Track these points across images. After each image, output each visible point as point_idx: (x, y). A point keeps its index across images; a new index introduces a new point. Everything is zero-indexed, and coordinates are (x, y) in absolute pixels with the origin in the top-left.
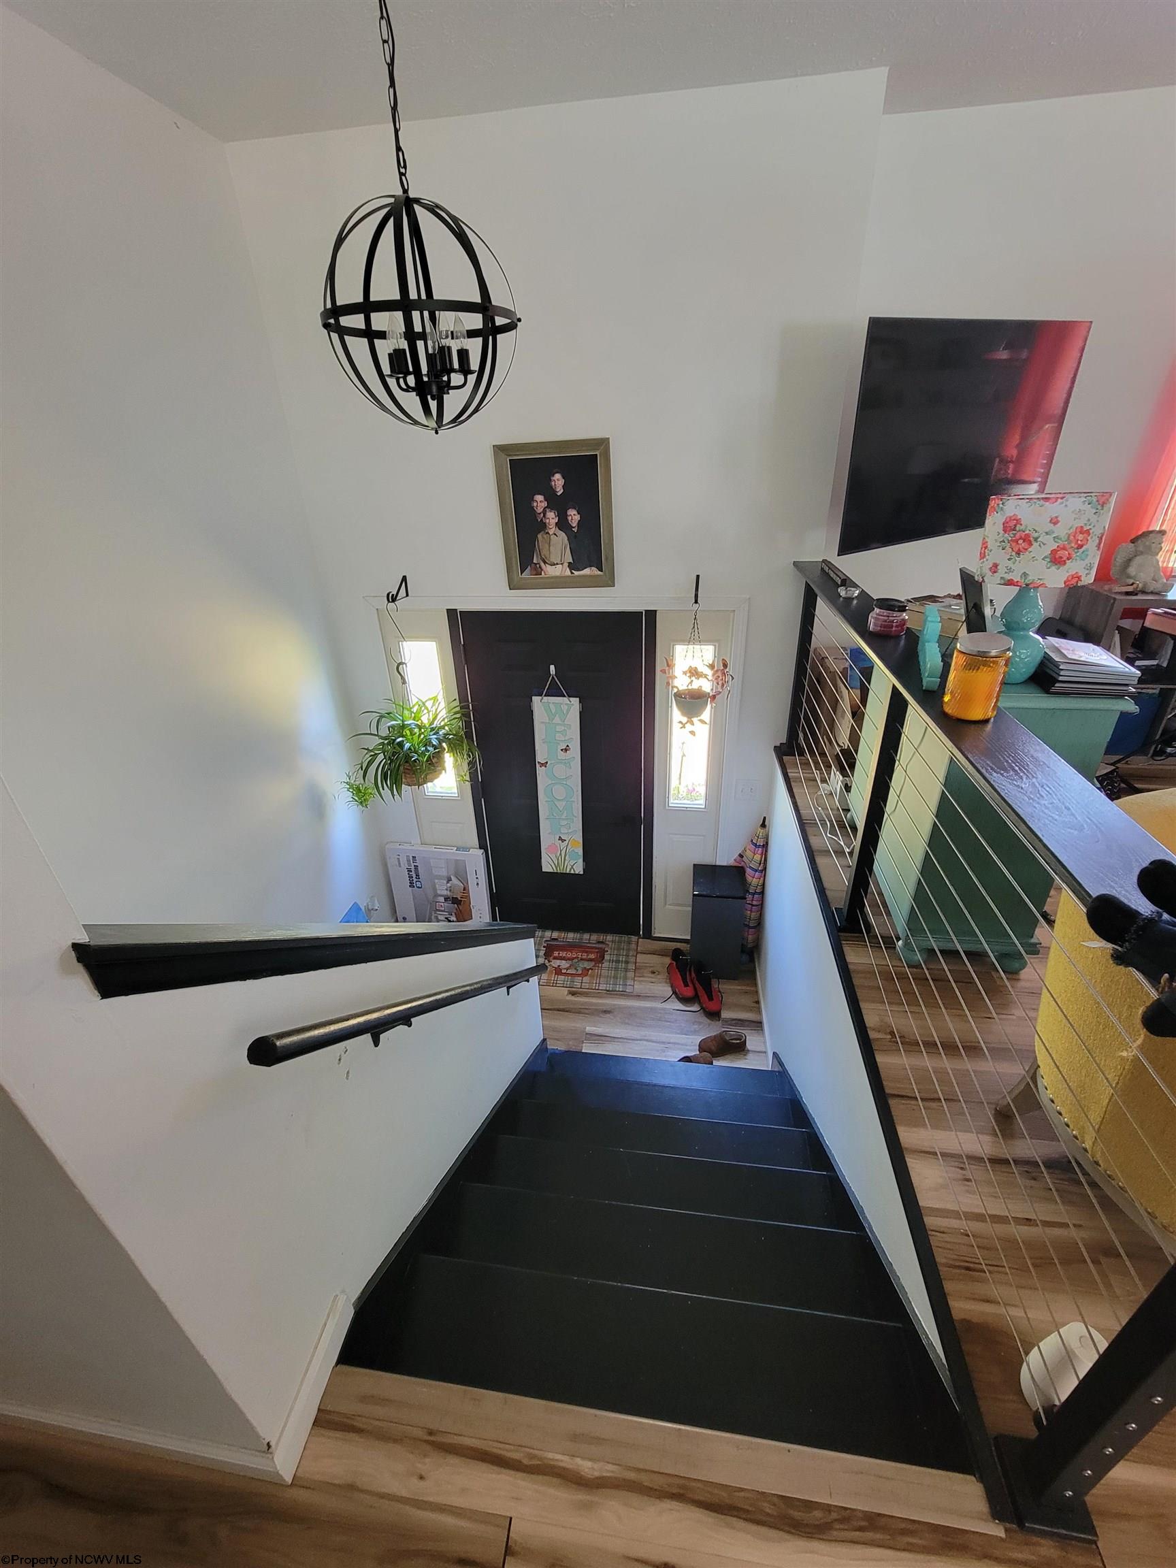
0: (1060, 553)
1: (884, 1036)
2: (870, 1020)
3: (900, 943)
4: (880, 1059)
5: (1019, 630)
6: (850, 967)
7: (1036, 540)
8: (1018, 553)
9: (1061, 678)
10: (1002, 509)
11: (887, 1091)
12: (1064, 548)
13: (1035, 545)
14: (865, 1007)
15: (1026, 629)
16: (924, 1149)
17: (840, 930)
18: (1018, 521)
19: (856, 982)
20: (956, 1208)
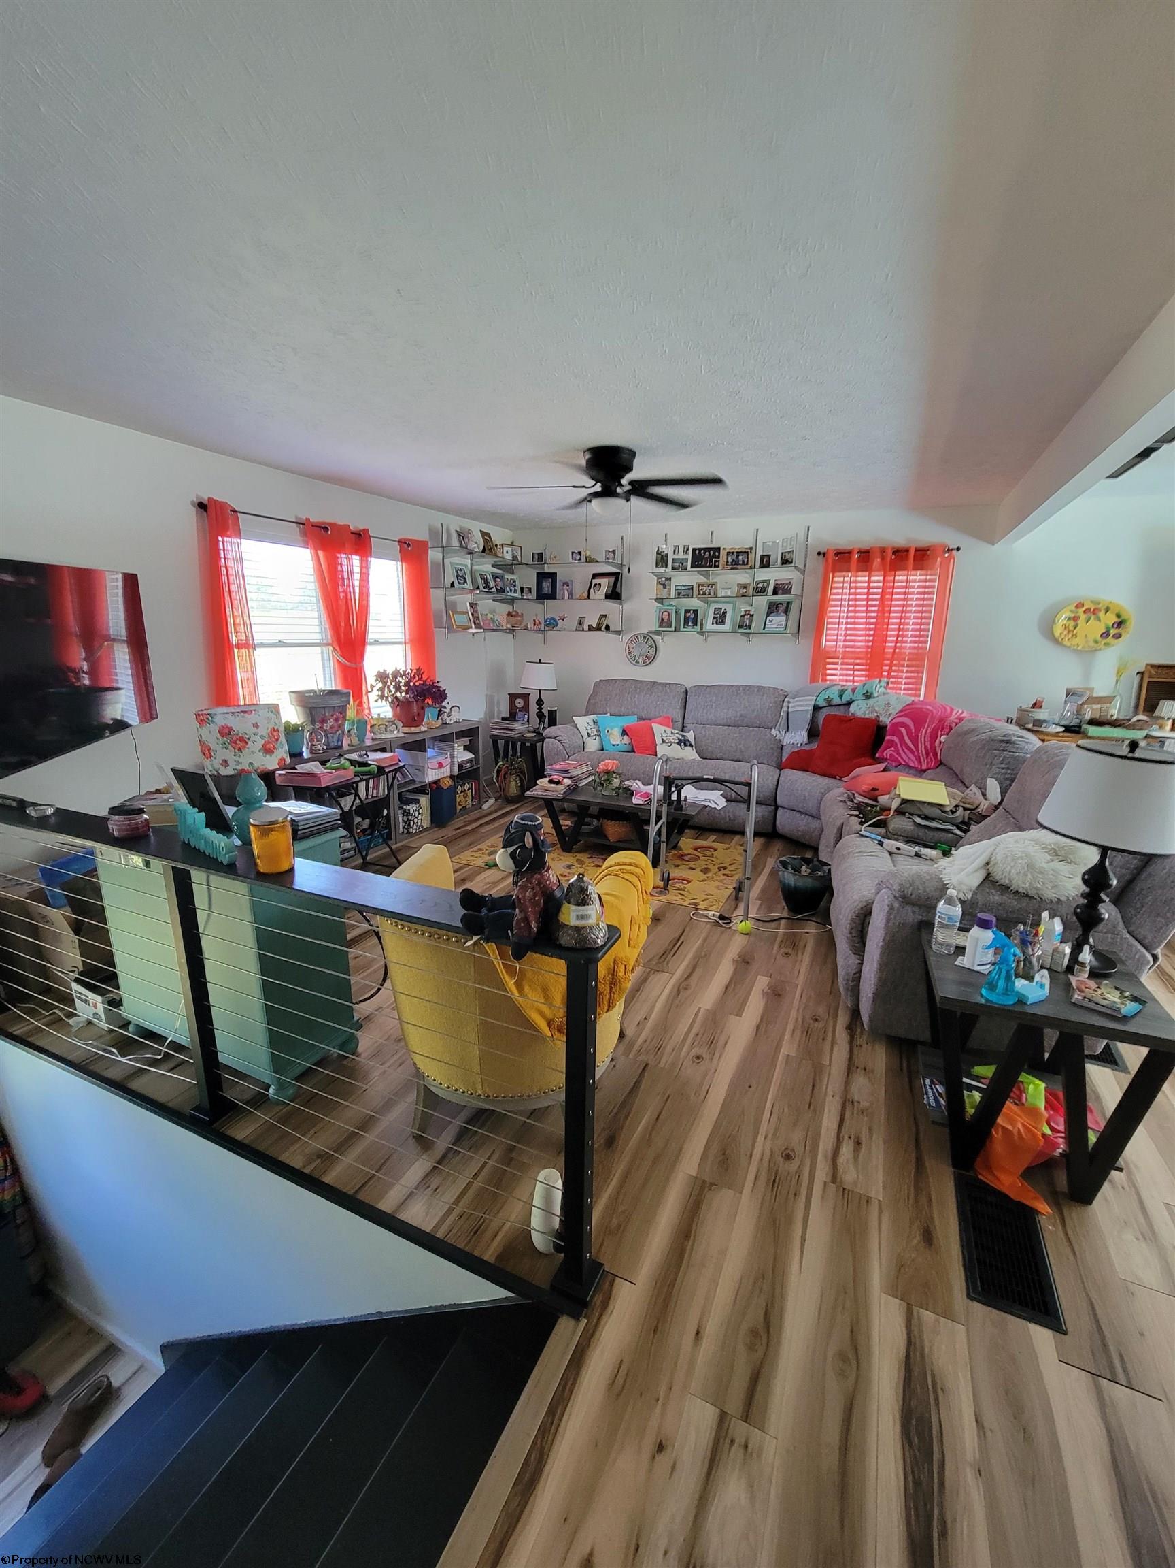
0: (268, 746)
1: (317, 1163)
2: (296, 1162)
3: (271, 1091)
4: (328, 1179)
5: (254, 803)
6: (246, 1142)
7: (249, 739)
8: (240, 750)
9: (300, 828)
10: (212, 721)
11: (351, 1192)
12: (269, 743)
13: (250, 743)
14: (285, 1158)
15: (260, 801)
16: (401, 1201)
17: (212, 1122)
18: (231, 729)
19: (261, 1148)
20: (448, 1206)
